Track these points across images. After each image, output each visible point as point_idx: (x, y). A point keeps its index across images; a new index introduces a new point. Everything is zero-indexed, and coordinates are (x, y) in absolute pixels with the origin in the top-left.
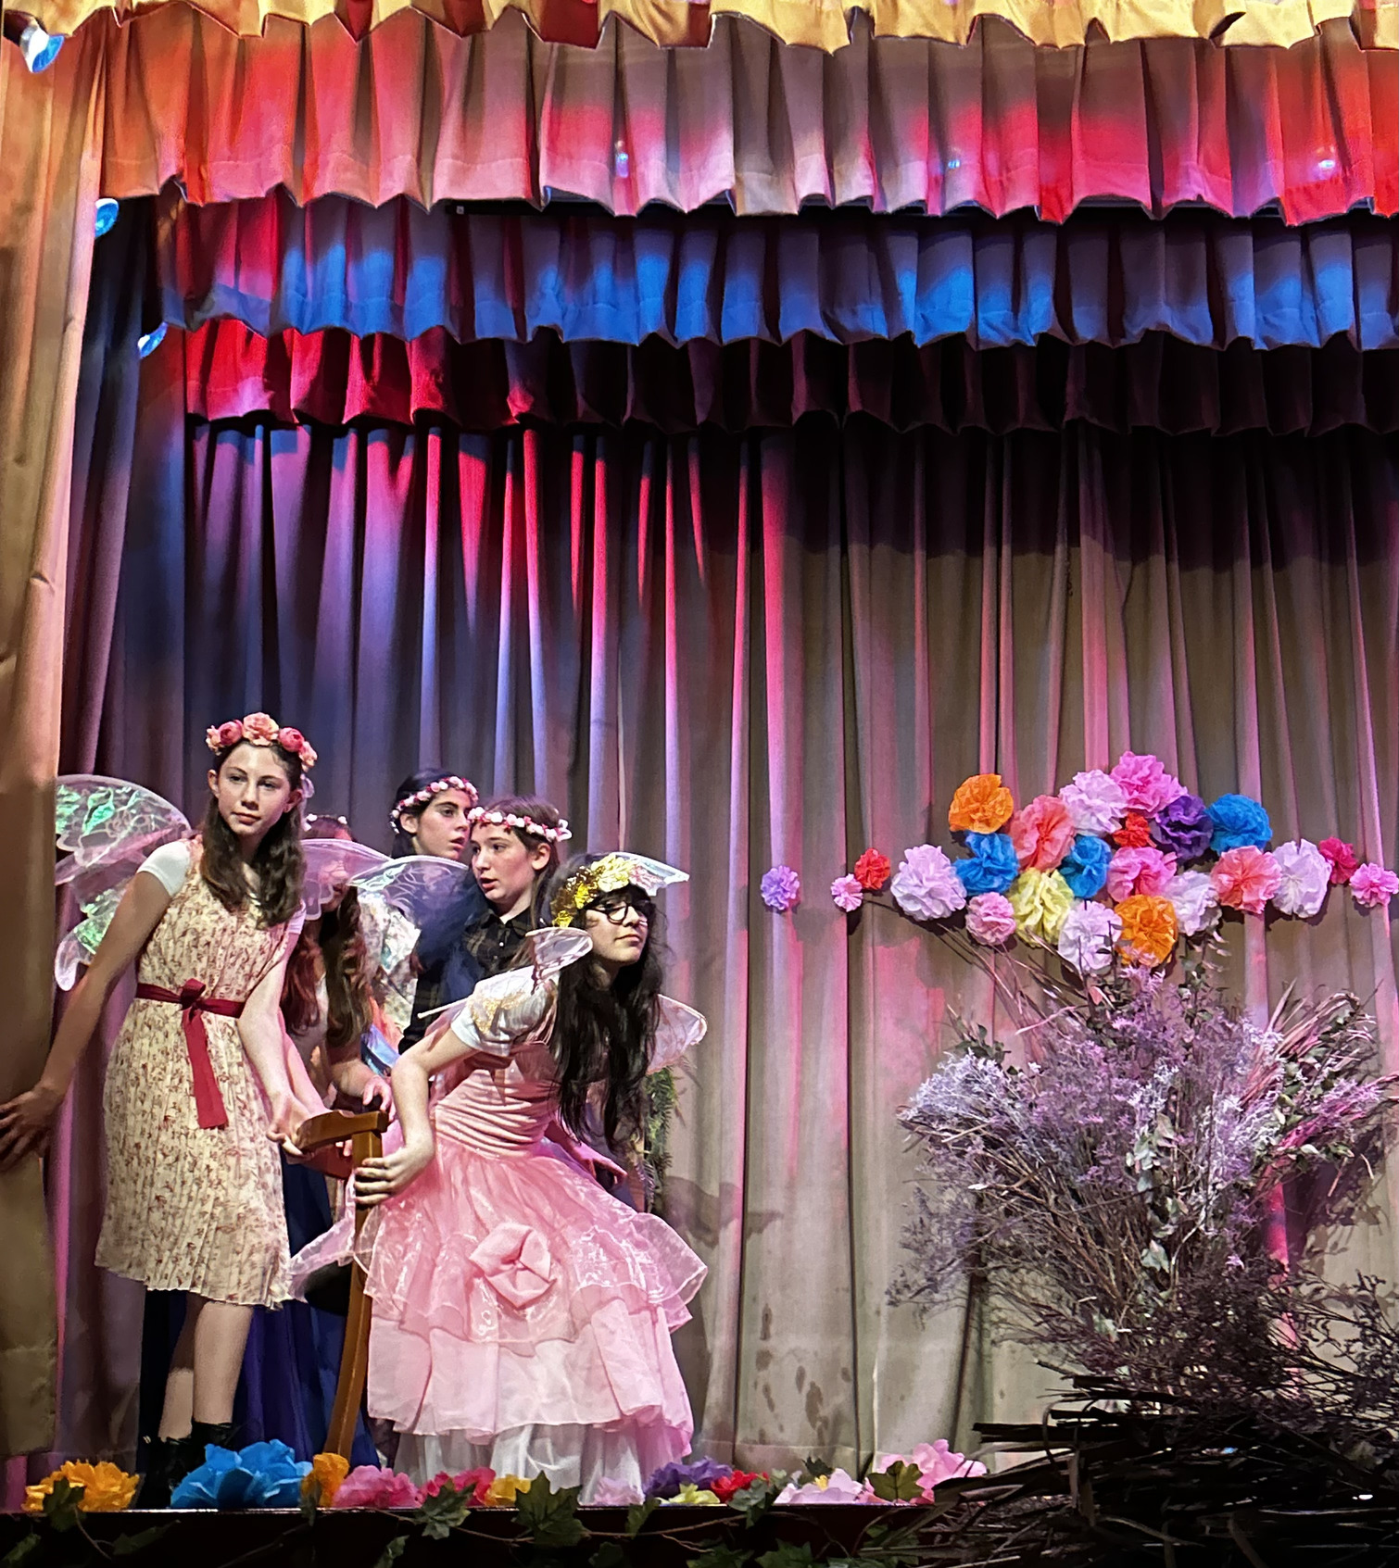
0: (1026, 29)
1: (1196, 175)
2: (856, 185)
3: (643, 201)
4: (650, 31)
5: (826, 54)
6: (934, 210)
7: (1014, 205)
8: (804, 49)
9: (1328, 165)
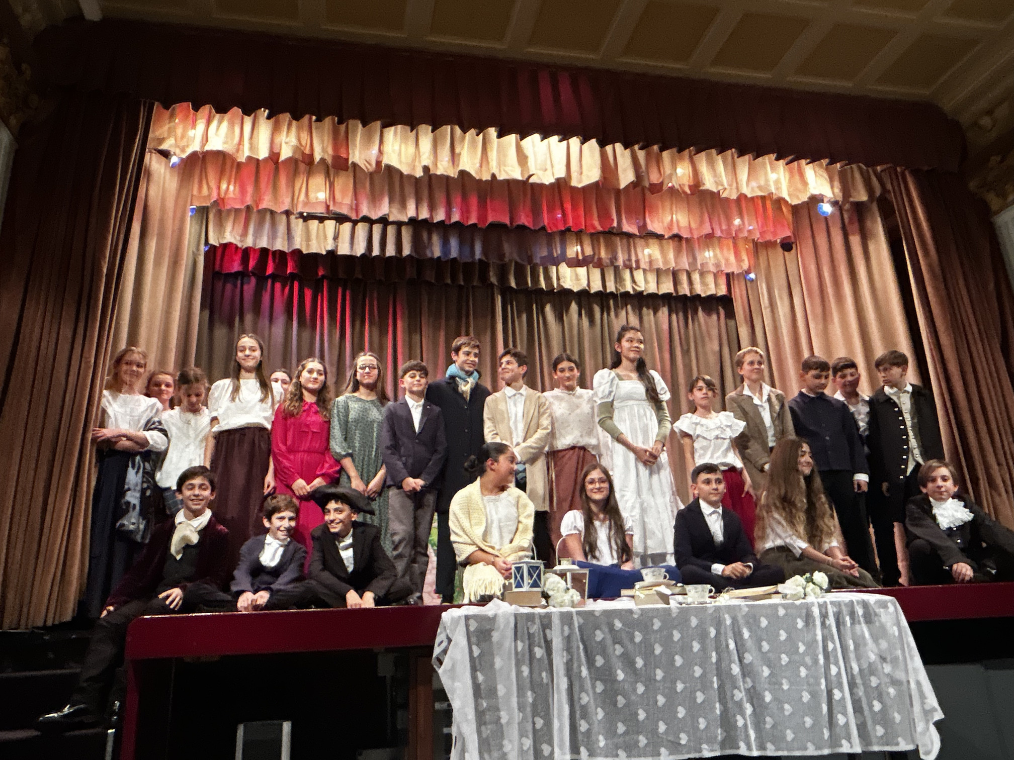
0: (473, 173)
1: (523, 217)
2: (424, 214)
3: (361, 215)
4: (364, 168)
5: (416, 178)
6: (447, 223)
7: (471, 222)
8: (410, 177)
9: (559, 216)
